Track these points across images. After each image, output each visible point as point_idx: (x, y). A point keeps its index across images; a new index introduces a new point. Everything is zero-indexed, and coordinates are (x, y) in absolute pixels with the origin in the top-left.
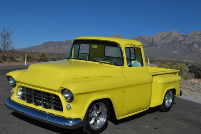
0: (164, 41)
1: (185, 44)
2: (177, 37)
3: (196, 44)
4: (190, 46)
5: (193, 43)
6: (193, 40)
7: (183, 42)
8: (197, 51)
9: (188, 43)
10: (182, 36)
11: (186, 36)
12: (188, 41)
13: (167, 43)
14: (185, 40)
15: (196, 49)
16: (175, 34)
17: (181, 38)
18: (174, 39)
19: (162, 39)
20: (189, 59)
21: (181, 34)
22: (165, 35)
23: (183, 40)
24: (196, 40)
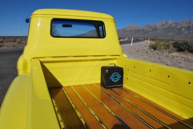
0: (163, 27)
1: (176, 28)
2: (172, 24)
3: (184, 28)
4: (180, 30)
5: (182, 28)
6: (182, 26)
7: (175, 27)
8: (184, 32)
9: (179, 28)
10: (175, 23)
11: (177, 24)
12: (178, 27)
13: (165, 28)
14: (177, 26)
15: (183, 31)
16: (170, 22)
17: (174, 25)
18: (169, 26)
19: (162, 26)
20: (179, 38)
21: (174, 22)
22: (163, 23)
23: (175, 26)
24: (184, 26)
